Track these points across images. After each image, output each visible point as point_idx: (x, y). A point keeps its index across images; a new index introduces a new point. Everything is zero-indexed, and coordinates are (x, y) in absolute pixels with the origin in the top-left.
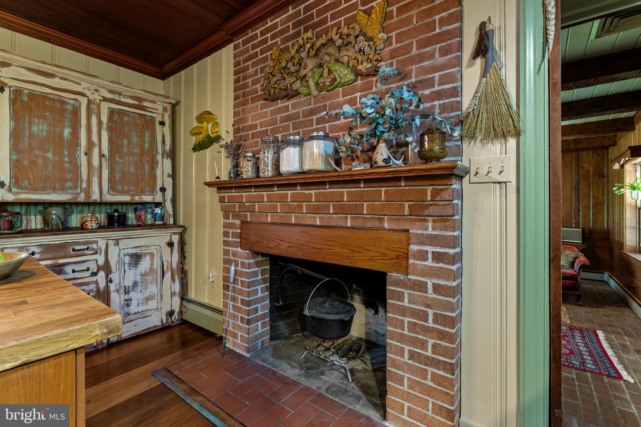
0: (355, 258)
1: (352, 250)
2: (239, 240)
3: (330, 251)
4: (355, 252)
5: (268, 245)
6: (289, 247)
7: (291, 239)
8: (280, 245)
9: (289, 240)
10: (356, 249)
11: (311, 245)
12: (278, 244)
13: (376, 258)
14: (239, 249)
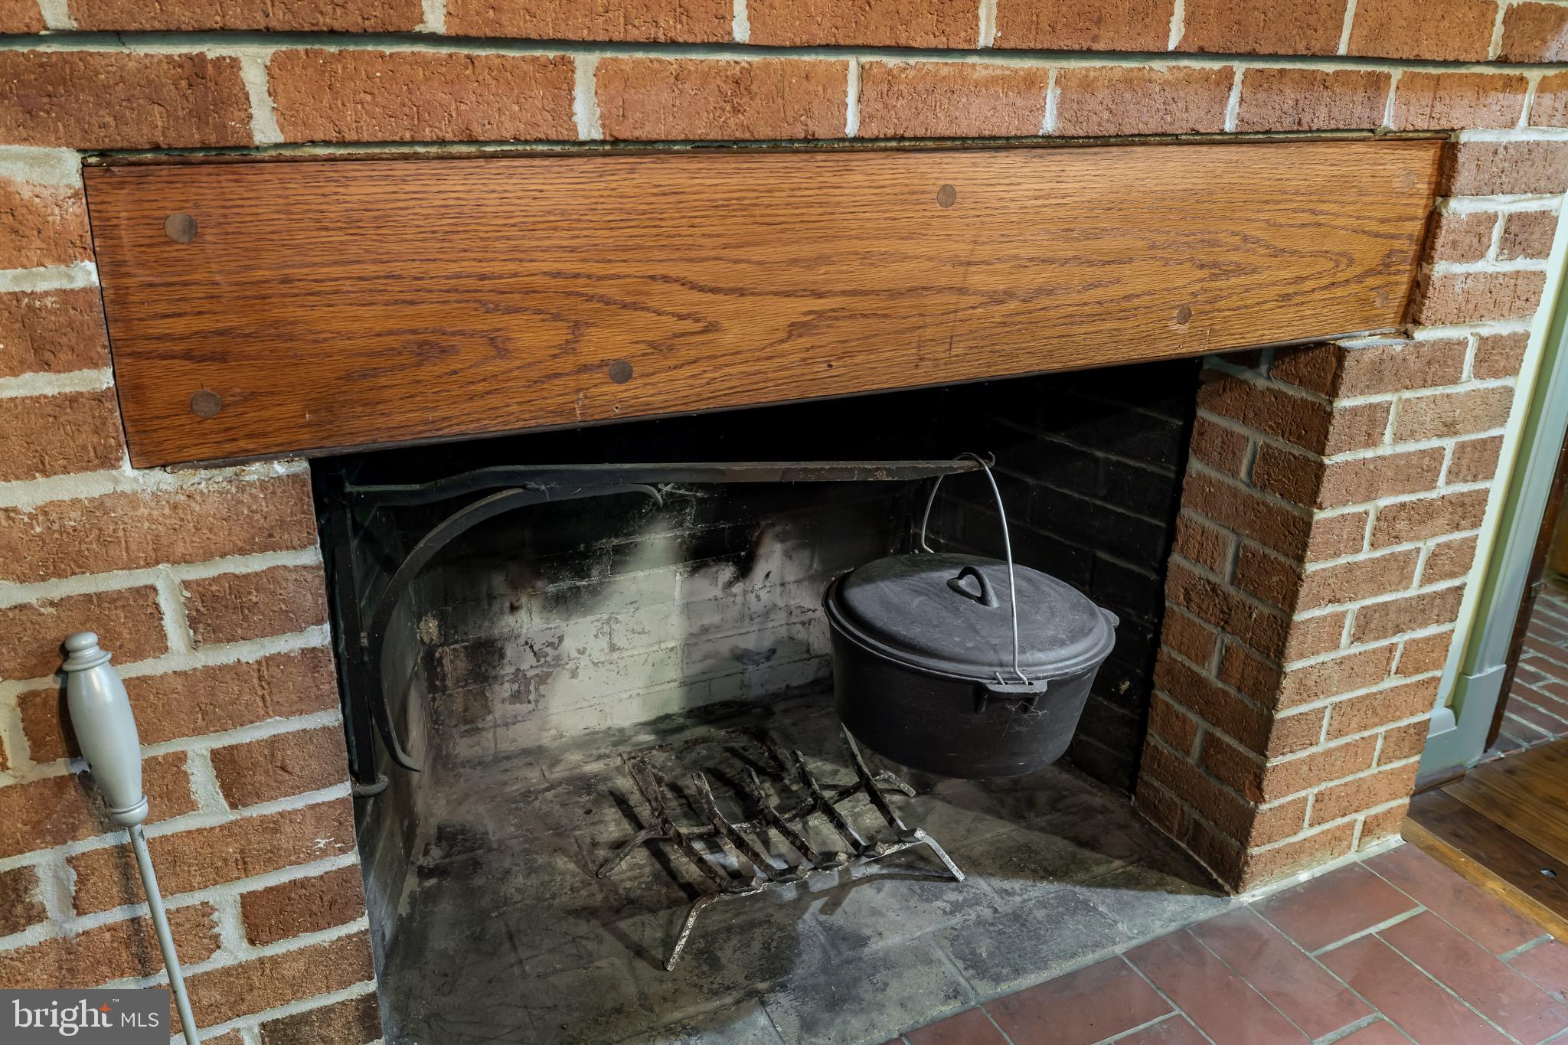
0: (1221, 304)
1: (1215, 265)
2: (104, 379)
3: (1098, 293)
4: (1227, 274)
5: (568, 348)
6: (796, 329)
7: (824, 259)
8: (711, 327)
9: (796, 276)
10: (1235, 257)
11: (979, 279)
12: (688, 325)
13: (1309, 285)
14: (129, 476)
